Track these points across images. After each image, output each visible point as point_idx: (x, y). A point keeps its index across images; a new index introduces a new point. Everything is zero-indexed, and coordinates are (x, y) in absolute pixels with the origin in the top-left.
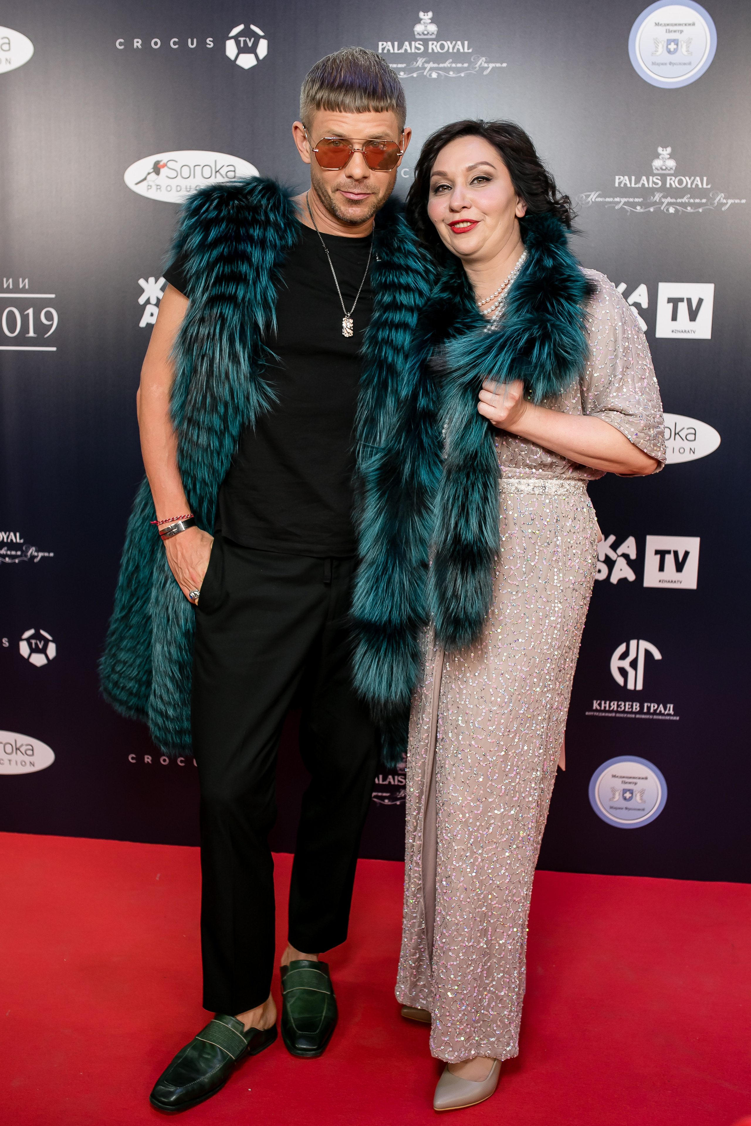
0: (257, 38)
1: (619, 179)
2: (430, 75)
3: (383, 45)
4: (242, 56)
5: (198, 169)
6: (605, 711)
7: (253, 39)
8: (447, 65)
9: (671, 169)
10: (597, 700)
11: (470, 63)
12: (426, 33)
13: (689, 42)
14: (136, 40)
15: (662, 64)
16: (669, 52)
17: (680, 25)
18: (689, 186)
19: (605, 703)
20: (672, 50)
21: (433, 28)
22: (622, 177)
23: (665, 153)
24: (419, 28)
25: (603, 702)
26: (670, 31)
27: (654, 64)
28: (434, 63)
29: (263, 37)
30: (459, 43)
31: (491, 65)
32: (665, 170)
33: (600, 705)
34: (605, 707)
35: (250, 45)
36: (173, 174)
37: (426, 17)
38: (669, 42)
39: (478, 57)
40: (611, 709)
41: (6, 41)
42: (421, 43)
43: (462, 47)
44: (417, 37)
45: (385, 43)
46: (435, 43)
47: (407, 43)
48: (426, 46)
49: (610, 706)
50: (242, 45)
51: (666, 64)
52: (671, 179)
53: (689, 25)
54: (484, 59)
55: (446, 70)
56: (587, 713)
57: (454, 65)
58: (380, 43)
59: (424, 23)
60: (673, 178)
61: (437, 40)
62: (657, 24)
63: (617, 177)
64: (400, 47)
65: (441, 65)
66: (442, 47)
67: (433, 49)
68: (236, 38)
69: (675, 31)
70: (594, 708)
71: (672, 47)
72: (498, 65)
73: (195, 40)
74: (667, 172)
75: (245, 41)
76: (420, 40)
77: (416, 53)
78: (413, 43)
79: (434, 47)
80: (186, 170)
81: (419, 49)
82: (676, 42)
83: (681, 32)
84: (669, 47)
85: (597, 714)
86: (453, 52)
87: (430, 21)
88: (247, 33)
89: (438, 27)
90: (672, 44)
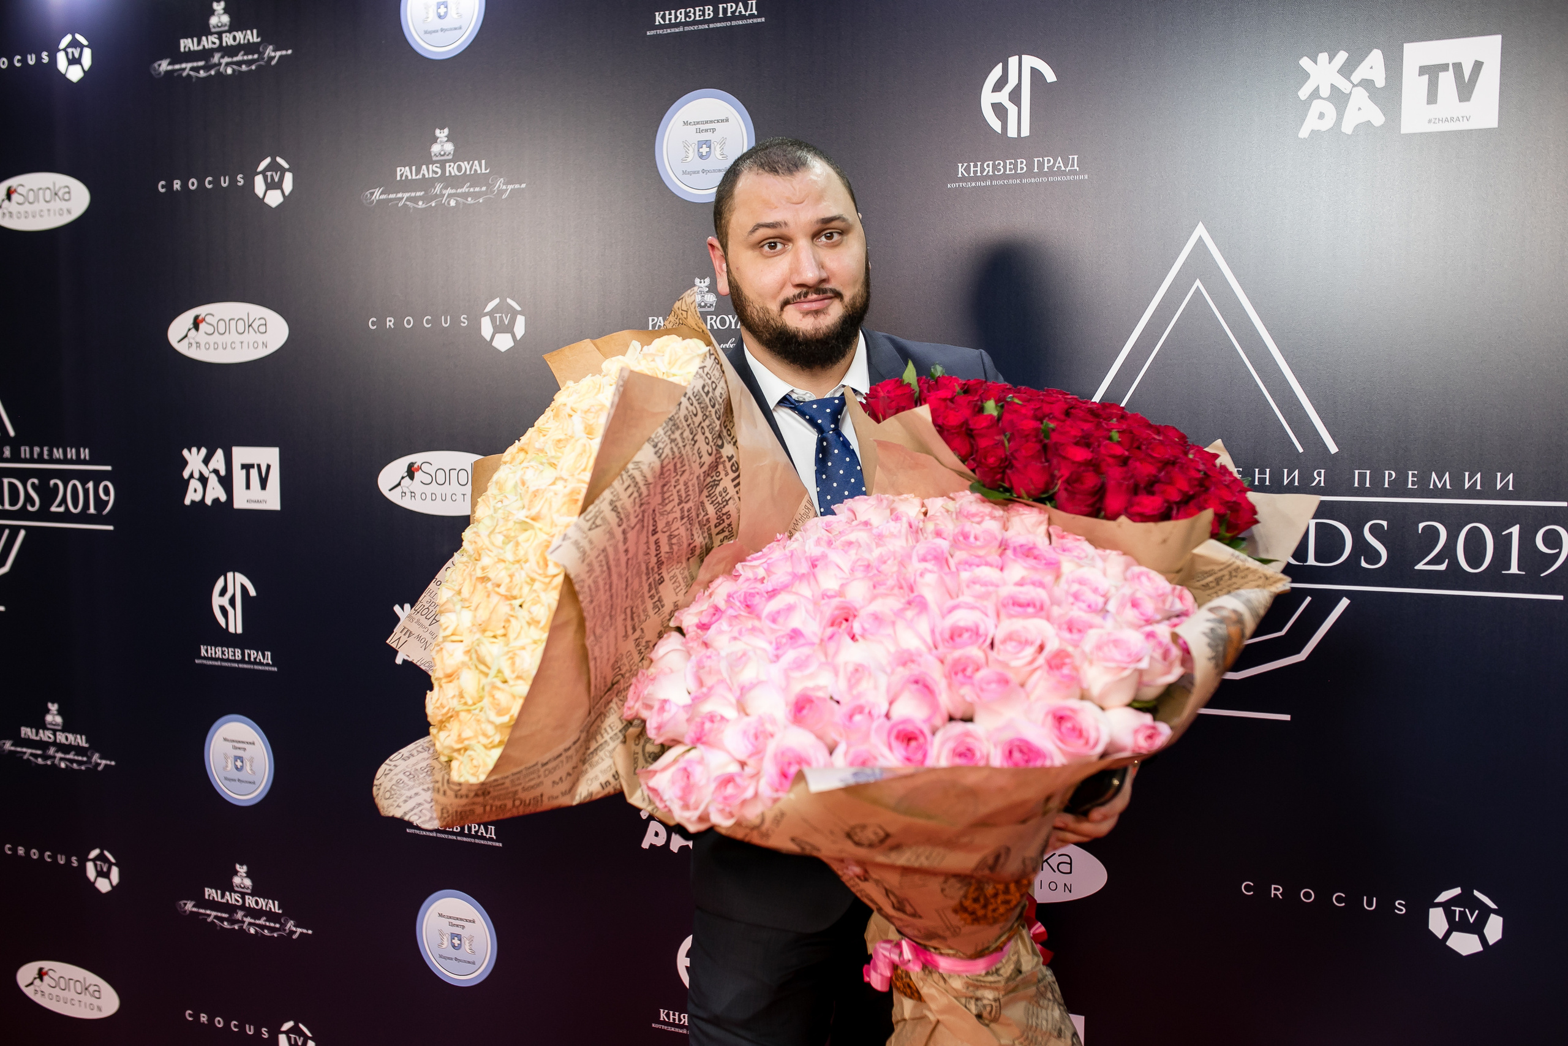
0: (283, 171)
1: (653, 320)
2: (449, 204)
3: (401, 170)
4: (269, 192)
5: (233, 323)
6: (673, 1025)
7: (279, 173)
8: (464, 189)
9: (711, 305)
10: (665, 1009)
11: (488, 185)
12: (442, 153)
13: (723, 143)
14: (175, 182)
15: (694, 172)
16: (701, 157)
17: (711, 122)
18: (733, 327)
19: (674, 1015)
20: (704, 154)
21: (449, 147)
22: (656, 319)
23: (702, 285)
24: (436, 148)
25: (671, 1012)
26: (700, 131)
27: (684, 173)
28: (452, 189)
29: (288, 170)
30: (476, 162)
31: (510, 187)
32: (704, 307)
33: (668, 1015)
34: (674, 1019)
35: (276, 179)
36: (210, 330)
37: (442, 134)
38: (701, 144)
39: (496, 178)
40: (682, 1023)
41: (67, 190)
42: (438, 165)
43: (479, 167)
44: (434, 159)
45: (403, 169)
46: (452, 164)
47: (424, 167)
48: (443, 169)
49: (680, 1020)
50: (269, 180)
51: (698, 172)
52: (712, 319)
53: (722, 121)
54: (502, 179)
55: (465, 196)
56: (653, 1025)
57: (472, 190)
58: (398, 169)
59: (441, 142)
60: (715, 317)
61: (453, 161)
62: (686, 123)
63: (650, 319)
64: (418, 172)
65: (459, 191)
66: (459, 168)
67: (450, 172)
68: (263, 172)
69: (706, 130)
70: (662, 1019)
71: (704, 150)
72: (517, 186)
73: (227, 178)
74: (707, 309)
75: (272, 176)
76: (436, 162)
77: (433, 177)
78: (431, 166)
79: (452, 169)
80: (222, 324)
81: (436, 173)
82: (708, 143)
83: (714, 130)
84: (701, 150)
85: (666, 1027)
86: (470, 175)
87: (446, 139)
88: (274, 167)
89: (454, 146)
90: (704, 146)
